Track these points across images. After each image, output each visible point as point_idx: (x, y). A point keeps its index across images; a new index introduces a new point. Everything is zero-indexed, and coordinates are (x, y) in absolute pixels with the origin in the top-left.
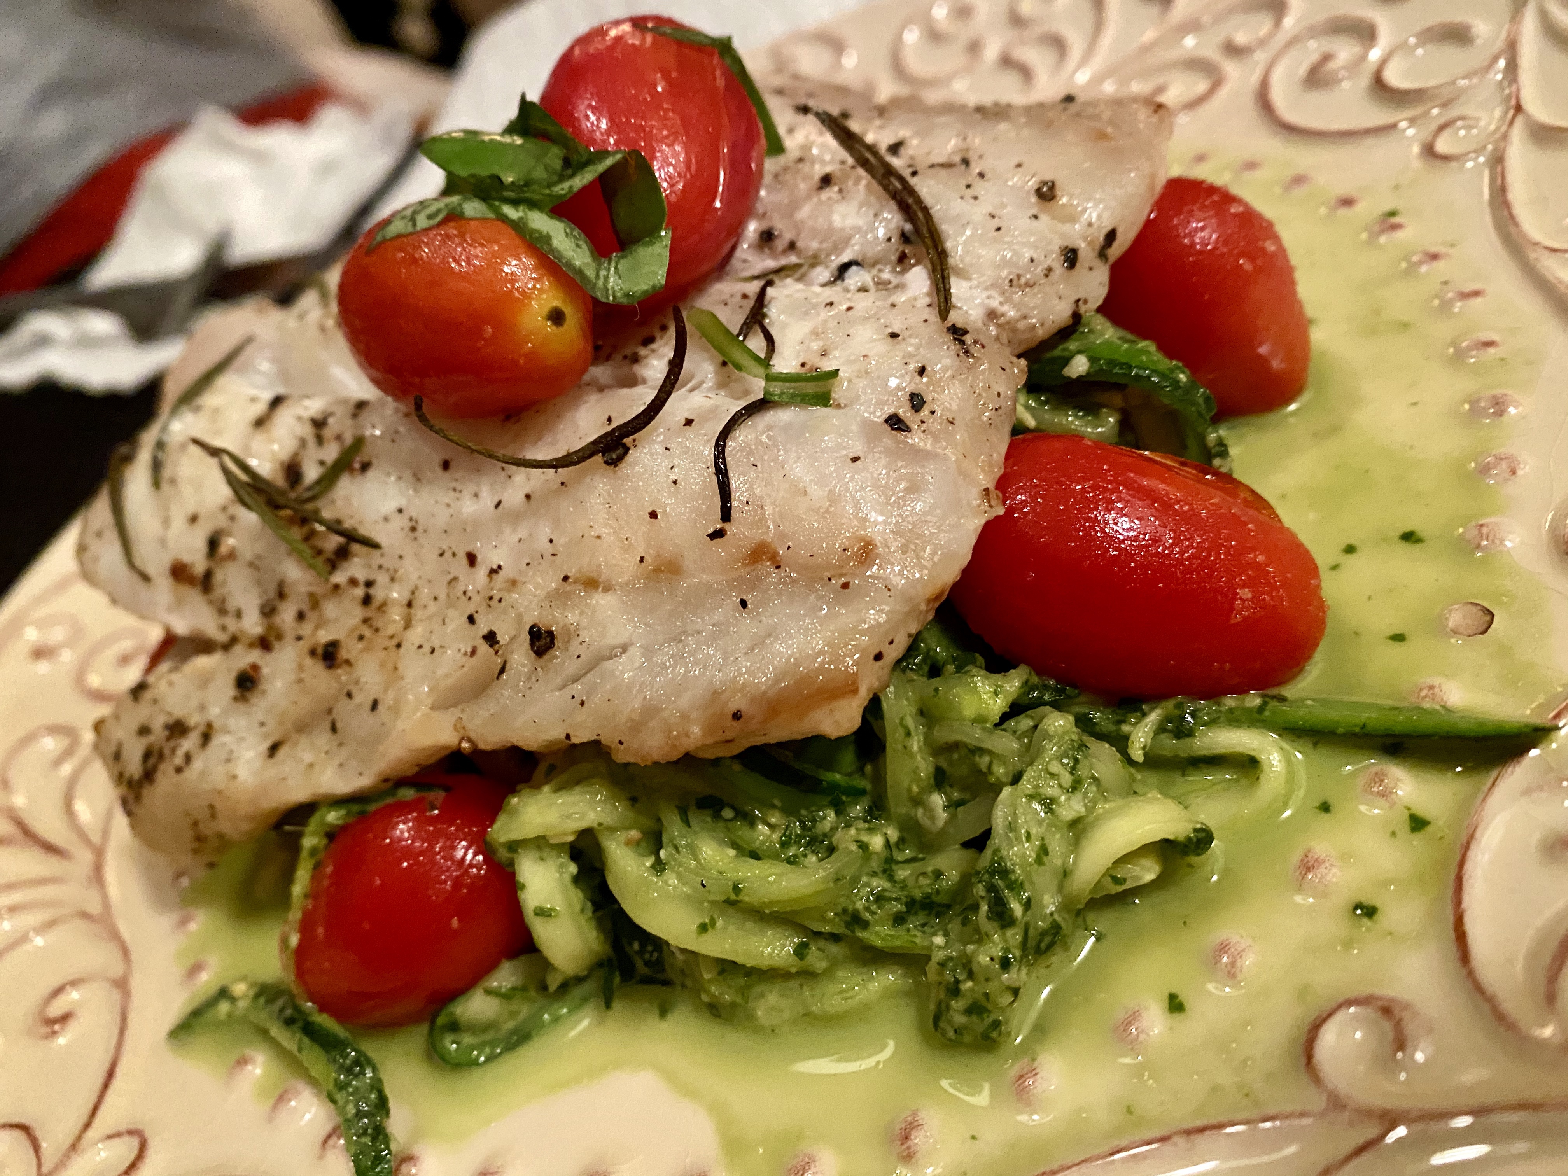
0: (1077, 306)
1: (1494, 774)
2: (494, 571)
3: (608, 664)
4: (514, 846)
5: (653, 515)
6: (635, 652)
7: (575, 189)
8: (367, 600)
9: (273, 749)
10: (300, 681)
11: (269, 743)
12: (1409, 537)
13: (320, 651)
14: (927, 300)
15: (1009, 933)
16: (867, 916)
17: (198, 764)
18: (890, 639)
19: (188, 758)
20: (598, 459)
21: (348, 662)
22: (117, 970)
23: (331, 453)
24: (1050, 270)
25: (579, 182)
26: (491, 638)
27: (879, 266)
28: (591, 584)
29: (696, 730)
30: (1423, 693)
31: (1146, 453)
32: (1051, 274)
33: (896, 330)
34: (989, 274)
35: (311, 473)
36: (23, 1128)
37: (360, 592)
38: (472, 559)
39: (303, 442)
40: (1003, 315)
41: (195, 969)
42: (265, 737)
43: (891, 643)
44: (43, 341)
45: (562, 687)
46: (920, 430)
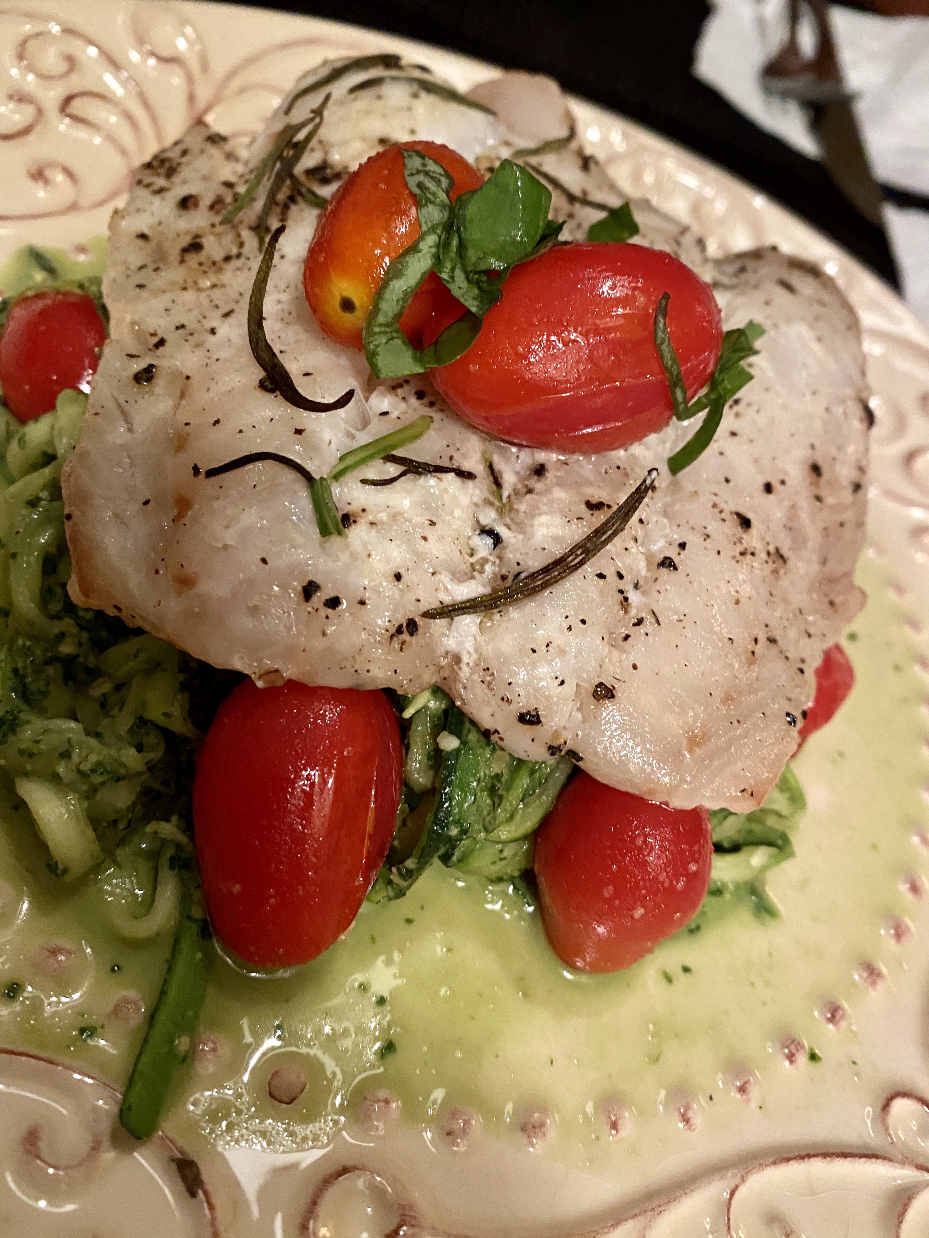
2: (213, 331)
3: (121, 422)
5: (216, 423)
6: (126, 437)
8: (227, 259)
9: (142, 236)
10: (178, 235)
11: (146, 232)
12: (390, 1048)
13: (198, 240)
14: (447, 600)
16: (14, 649)
17: (142, 193)
18: (134, 615)
19: (147, 185)
21: (182, 262)
22: (84, 201)
24: (509, 701)
26: (161, 343)
27: (497, 561)
28: (182, 395)
31: (372, 804)
32: (505, 703)
33: (404, 578)
34: (489, 650)
37: (234, 252)
38: (229, 314)
40: (460, 668)
42: (151, 228)
43: (133, 617)
46: (309, 609)
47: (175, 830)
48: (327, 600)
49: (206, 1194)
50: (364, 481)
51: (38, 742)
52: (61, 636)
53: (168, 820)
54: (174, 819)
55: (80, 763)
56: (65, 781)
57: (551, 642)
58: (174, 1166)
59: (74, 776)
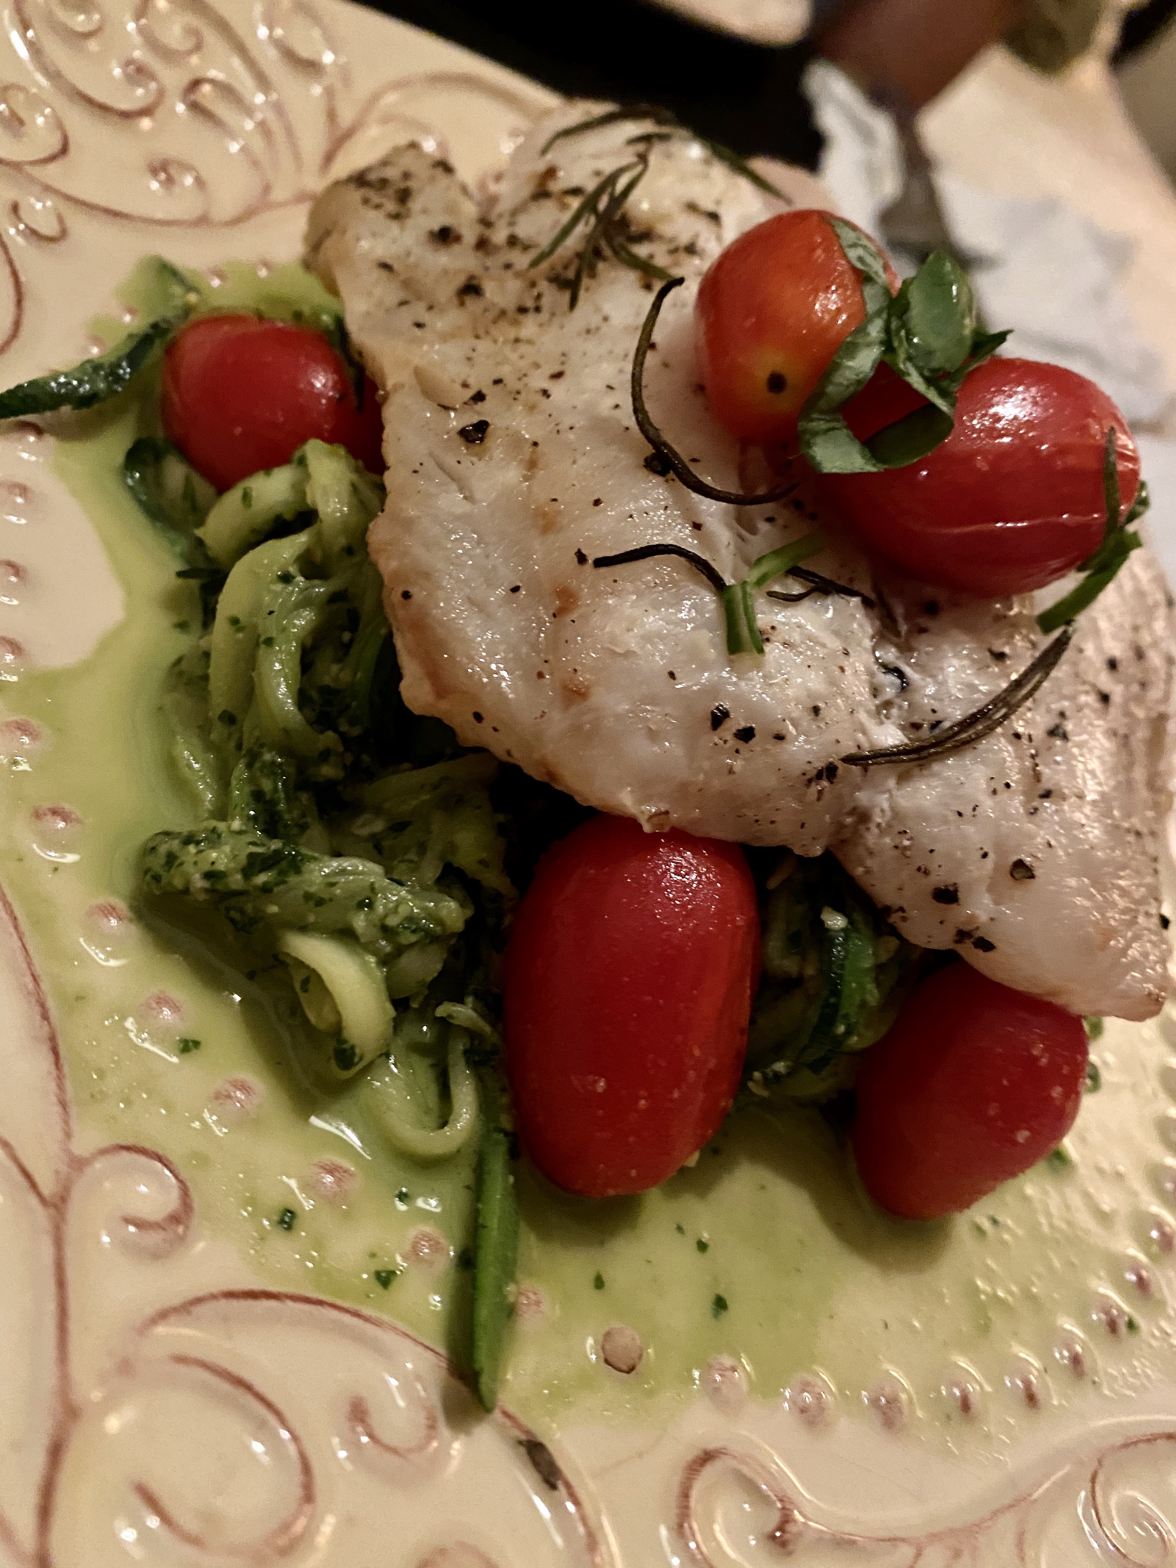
0: (897, 910)
1: (442, 1351)
2: (546, 393)
3: (454, 487)
4: (302, 462)
5: (597, 502)
6: (466, 507)
7: (908, 379)
8: (522, 310)
9: (386, 267)
10: (445, 274)
11: (389, 261)
12: (720, 1304)
13: (474, 283)
14: (866, 745)
15: (239, 877)
16: (258, 765)
17: (372, 214)
18: (498, 727)
19: (378, 207)
20: (650, 450)
21: (462, 304)
22: (217, 217)
23: (661, 260)
24: (926, 873)
25: (916, 381)
26: (479, 397)
27: (906, 706)
28: (532, 465)
29: (394, 564)
30: (533, 1297)
32: (920, 874)
33: (822, 713)
35: (642, 250)
36: (64, 150)
37: (530, 303)
38: (558, 376)
39: (671, 240)
40: (867, 829)
41: (220, 275)
42: (397, 259)
43: (495, 730)
44: (867, 136)
45: (431, 455)
46: (716, 740)
47: (473, 1014)
48: (739, 730)
49: (568, 1486)
50: (771, 594)
51: (333, 885)
52: (325, 755)
53: (461, 1002)
54: (470, 1000)
55: (386, 916)
56: (363, 940)
57: (977, 806)
58: (523, 1450)
59: (374, 932)
